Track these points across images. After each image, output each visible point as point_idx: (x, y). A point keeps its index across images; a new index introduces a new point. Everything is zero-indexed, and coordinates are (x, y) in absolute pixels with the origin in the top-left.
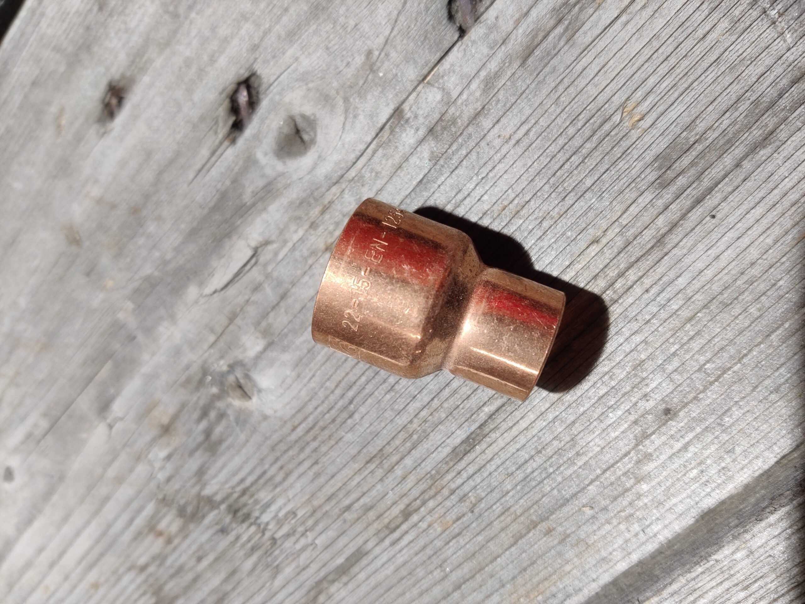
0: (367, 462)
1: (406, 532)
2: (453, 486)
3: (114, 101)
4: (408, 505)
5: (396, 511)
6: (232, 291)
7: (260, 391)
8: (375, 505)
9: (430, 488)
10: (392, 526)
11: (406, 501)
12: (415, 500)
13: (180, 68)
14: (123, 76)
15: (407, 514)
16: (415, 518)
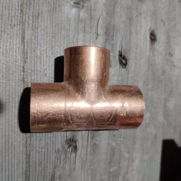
0: (39, 14)
1: (18, 7)
2: (18, 26)
3: (153, 38)
4: (23, 13)
5: (24, 10)
6: (96, 22)
7: (73, 7)
8: (29, 6)
9: (22, 21)
10: (22, 5)
11: (24, 13)
12: (23, 16)
13: (142, 56)
14: (154, 44)
15: (22, 11)
16: (19, 12)
